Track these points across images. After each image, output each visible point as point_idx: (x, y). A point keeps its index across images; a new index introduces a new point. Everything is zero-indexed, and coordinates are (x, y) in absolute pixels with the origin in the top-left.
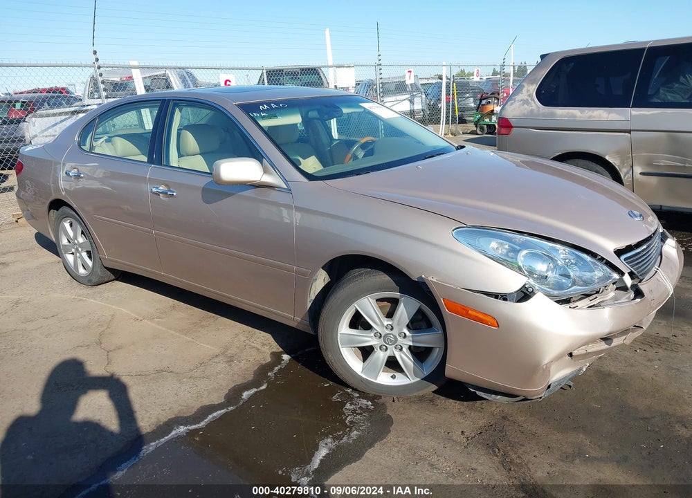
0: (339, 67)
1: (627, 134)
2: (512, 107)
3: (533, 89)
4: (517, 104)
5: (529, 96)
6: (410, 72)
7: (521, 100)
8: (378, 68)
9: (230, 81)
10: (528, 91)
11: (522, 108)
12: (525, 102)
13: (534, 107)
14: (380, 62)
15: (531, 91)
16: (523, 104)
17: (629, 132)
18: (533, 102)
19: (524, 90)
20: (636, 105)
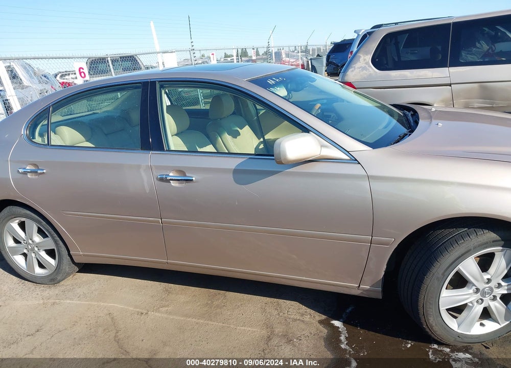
0: (164, 53)
1: (448, 87)
2: (354, 73)
3: (369, 58)
4: (357, 70)
5: (366, 63)
6: (213, 54)
7: (360, 68)
8: (192, 52)
9: (83, 69)
10: (365, 60)
11: (362, 73)
12: (364, 68)
13: (372, 72)
14: (193, 48)
15: (367, 60)
16: (362, 70)
17: (450, 85)
18: (370, 69)
19: (361, 59)
20: (451, 65)
